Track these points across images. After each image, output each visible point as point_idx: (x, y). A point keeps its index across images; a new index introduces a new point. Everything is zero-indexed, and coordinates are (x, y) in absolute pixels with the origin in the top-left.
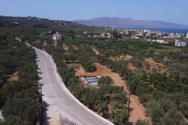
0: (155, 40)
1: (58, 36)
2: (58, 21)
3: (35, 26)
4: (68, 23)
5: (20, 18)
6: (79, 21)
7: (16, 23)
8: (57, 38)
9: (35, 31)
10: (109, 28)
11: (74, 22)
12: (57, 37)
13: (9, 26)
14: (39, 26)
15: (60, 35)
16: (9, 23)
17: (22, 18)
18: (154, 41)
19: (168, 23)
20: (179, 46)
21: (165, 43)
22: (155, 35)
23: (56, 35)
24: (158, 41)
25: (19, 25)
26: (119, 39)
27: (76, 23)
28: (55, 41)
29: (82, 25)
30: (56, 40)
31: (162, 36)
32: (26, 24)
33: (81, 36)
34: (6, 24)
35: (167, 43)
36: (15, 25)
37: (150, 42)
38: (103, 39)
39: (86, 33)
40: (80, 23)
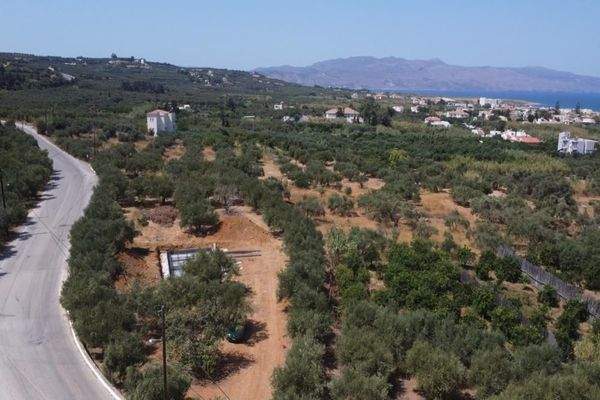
0: (499, 133)
1: (163, 119)
2: (206, 70)
3: (126, 87)
4: (235, 75)
5: (84, 59)
6: (273, 71)
7: (68, 77)
8: (159, 126)
9: (118, 101)
10: (368, 92)
11: (256, 73)
12: (159, 121)
13: (43, 85)
14: (140, 87)
15: (170, 115)
16: (45, 78)
17: (92, 62)
18: (493, 133)
19: (566, 77)
20: (570, 150)
21: (529, 139)
22: (507, 114)
23: (158, 116)
24: (507, 135)
25: (73, 82)
26: (380, 128)
27: (262, 77)
28: (152, 133)
29: (282, 82)
30: (156, 131)
31: (531, 118)
32: (100, 79)
33: (258, 119)
34: (31, 81)
35: (536, 140)
36: (62, 83)
37: (477, 139)
38: (328, 128)
39: (280, 107)
40: (276, 77)
